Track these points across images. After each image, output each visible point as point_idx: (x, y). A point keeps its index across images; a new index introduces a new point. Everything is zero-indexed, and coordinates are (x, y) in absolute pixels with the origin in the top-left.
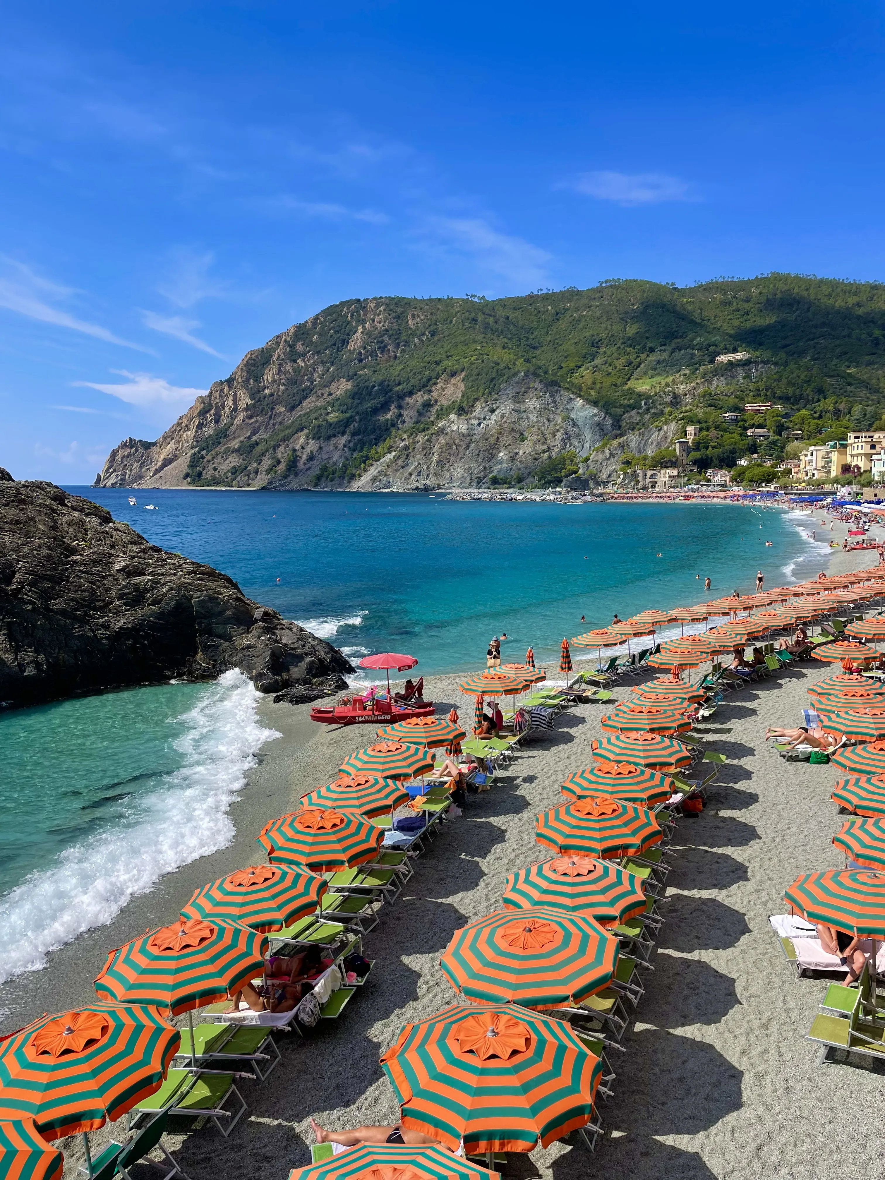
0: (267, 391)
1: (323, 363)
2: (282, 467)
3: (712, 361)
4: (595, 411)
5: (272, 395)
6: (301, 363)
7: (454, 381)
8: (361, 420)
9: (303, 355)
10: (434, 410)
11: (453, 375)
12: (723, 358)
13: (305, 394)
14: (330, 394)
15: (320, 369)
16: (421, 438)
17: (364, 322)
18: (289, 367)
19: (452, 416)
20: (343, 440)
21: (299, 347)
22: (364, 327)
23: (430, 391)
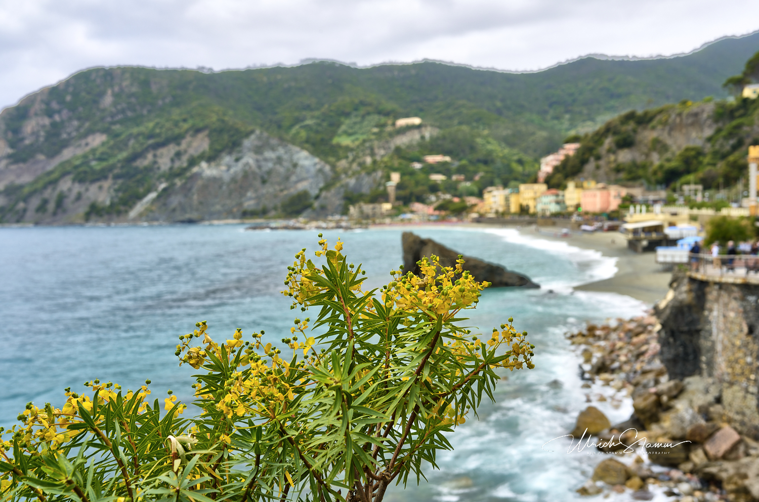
0: (27, 142)
1: (79, 119)
2: (51, 206)
3: (394, 124)
4: (317, 160)
5: (32, 145)
6: (57, 118)
7: (201, 136)
8: (122, 167)
9: (59, 112)
10: (185, 158)
11: (198, 131)
12: (401, 122)
13: (65, 144)
14: (87, 144)
15: (76, 123)
16: (178, 182)
17: (112, 86)
18: (47, 121)
19: (204, 164)
20: (106, 184)
21: (55, 105)
22: (113, 91)
23: (179, 144)
